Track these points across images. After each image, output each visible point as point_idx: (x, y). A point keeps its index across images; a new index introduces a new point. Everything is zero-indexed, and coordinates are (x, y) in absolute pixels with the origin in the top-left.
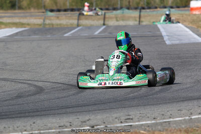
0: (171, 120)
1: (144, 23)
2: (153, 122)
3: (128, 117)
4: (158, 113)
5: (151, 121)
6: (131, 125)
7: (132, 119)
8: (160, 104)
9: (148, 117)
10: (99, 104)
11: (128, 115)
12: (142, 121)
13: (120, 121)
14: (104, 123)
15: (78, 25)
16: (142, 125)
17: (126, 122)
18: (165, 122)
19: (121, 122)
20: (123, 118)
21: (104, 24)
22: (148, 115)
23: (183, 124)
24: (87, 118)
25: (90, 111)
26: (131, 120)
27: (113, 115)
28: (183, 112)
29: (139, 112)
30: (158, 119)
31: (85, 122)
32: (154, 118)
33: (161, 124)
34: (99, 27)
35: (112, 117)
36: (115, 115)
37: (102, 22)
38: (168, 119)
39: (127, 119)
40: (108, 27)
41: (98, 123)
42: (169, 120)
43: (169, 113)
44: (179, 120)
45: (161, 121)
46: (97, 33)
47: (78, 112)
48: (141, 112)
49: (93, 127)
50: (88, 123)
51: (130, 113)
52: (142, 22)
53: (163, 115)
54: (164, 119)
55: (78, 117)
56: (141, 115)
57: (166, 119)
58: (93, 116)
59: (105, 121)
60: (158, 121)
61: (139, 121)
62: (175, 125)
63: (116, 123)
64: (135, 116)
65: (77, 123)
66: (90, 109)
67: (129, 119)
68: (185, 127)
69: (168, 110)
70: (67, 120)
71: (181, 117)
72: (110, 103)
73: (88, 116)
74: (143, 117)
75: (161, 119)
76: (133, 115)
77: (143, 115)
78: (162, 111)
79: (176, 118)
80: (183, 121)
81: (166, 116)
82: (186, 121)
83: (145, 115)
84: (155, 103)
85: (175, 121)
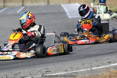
0: (78, 71)
1: (51, 4)
2: (65, 73)
3: (47, 70)
4: (68, 66)
7: (50, 71)
8: (68, 60)
9: (62, 70)
11: (47, 69)
13: (42, 73)
14: (31, 75)
15: (4, 7)
17: (46, 74)
18: (74, 73)
20: (44, 71)
21: (23, 5)
22: (61, 68)
23: (87, 74)
24: (18, 72)
25: (19, 67)
26: (50, 72)
27: (36, 69)
28: (85, 65)
29: (54, 67)
30: (69, 70)
31: (17, 75)
32: (66, 70)
33: (71, 74)
34: (19, 8)
35: (36, 70)
36: (38, 69)
37: (21, 4)
38: (75, 70)
39: (47, 72)
40: (26, 7)
41: (27, 75)
42: (77, 71)
43: (76, 67)
44: (84, 71)
45: (71, 72)
46: (18, 12)
47: (11, 68)
48: (56, 66)
50: (19, 75)
51: (48, 68)
52: (50, 3)
53: (72, 68)
54: (73, 70)
55: (11, 71)
56: (56, 68)
57: (74, 71)
58: (22, 70)
59: (31, 74)
60: (69, 72)
61: (55, 73)
62: (81, 75)
65: (11, 76)
66: (19, 66)
67: (48, 71)
68: (88, 75)
69: (75, 64)
70: (4, 74)
71: (85, 69)
73: (19, 70)
74: (57, 70)
75: (71, 71)
76: (50, 68)
77: (57, 68)
78: (71, 65)
79: (81, 69)
80: (86, 72)
81: (74, 68)
82: (88, 71)
83: (59, 68)
84: (65, 60)
85: (81, 72)
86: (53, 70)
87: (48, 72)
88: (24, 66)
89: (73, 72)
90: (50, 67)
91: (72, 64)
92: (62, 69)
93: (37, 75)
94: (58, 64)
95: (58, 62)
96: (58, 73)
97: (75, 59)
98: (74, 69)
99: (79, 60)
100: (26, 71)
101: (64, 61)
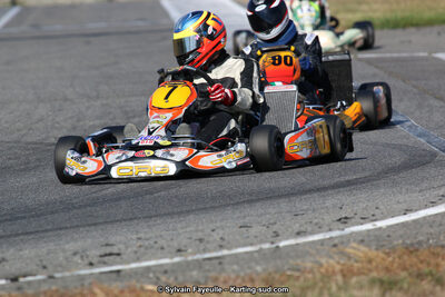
0: (225, 252)
2: (177, 259)
3: (108, 250)
4: (188, 235)
5: (172, 258)
6: (118, 271)
7: (118, 255)
8: (188, 212)
9: (162, 248)
10: (25, 218)
11: (107, 245)
12: (146, 260)
13: (86, 262)
14: (45, 267)
16: (148, 269)
17: (105, 264)
18: (209, 259)
19: (91, 264)
20: (94, 254)
21: (14, 4)
22: (162, 242)
23: (257, 263)
26: (118, 258)
27: (67, 246)
28: (253, 231)
29: (134, 237)
30: (190, 250)
32: (179, 251)
33: (199, 264)
35: (64, 251)
36: (71, 247)
38: (215, 250)
39: (106, 255)
41: (28, 269)
42: (219, 254)
43: (216, 236)
44: (247, 253)
45: (199, 256)
48: (142, 235)
49: (15, 280)
51: (112, 241)
53: (201, 240)
54: (205, 251)
56: (140, 243)
57: (210, 251)
58: (12, 250)
59: (45, 263)
60: (190, 258)
61: (138, 260)
62: (235, 267)
63: (77, 266)
64: (127, 248)
67: (111, 254)
68: (264, 270)
69: (212, 226)
71: (251, 245)
72: (52, 213)
74: (147, 248)
75: (198, 252)
76: (120, 242)
77: (147, 243)
78: (197, 231)
79: (237, 247)
80: (256, 255)
81: (208, 242)
82: (265, 254)
83: (152, 242)
84: (175, 210)
85: (236, 255)
86: (130, 250)
87: (112, 258)
88: (17, 235)
89: (207, 255)
90: (118, 238)
91: (200, 228)
92: (165, 246)
93: (68, 270)
94: (149, 226)
95: (151, 217)
96: (150, 259)
97: (213, 208)
98: (208, 246)
99: (229, 212)
100: (27, 252)
101: (171, 214)
